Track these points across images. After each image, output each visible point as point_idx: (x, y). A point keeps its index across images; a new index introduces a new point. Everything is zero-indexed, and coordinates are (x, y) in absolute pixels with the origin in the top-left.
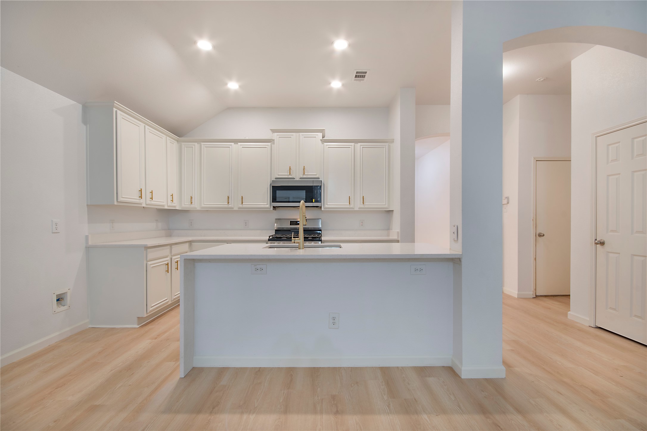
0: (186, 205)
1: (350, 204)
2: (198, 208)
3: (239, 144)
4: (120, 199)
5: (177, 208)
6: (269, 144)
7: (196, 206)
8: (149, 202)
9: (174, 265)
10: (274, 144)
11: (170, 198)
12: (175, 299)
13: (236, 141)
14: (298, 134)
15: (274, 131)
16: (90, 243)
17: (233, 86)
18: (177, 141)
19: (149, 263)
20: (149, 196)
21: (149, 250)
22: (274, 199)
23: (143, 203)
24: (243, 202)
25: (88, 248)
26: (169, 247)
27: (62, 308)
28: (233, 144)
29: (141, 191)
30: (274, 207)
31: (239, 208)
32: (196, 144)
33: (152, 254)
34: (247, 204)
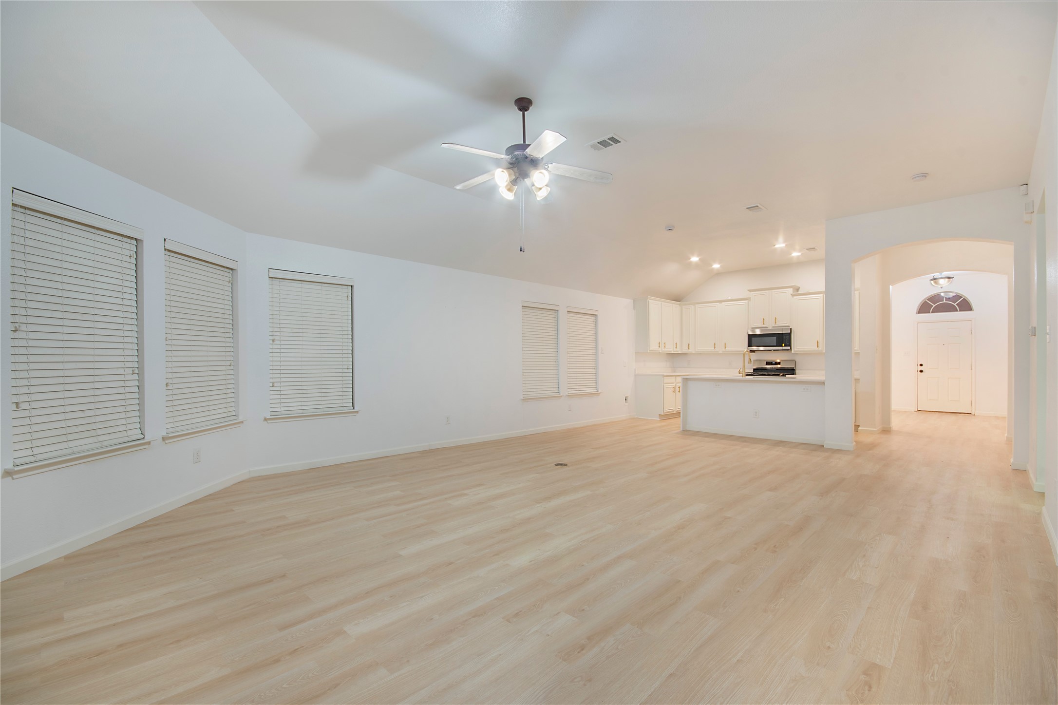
0: (685, 350)
1: (818, 346)
2: (694, 352)
3: (723, 303)
4: (651, 349)
5: (679, 352)
6: (746, 301)
7: (692, 350)
8: (663, 349)
9: (678, 389)
10: (750, 301)
11: (675, 346)
12: (678, 411)
13: (720, 302)
14: (770, 291)
15: (750, 291)
16: (637, 373)
17: (716, 266)
18: (680, 305)
19: (665, 385)
20: (663, 345)
21: (665, 377)
22: (750, 345)
23: (660, 350)
24: (726, 347)
25: (636, 375)
26: (674, 377)
27: (627, 404)
28: (718, 303)
29: (659, 343)
30: (751, 351)
31: (723, 352)
32: (692, 306)
33: (667, 380)
34: (728, 349)
